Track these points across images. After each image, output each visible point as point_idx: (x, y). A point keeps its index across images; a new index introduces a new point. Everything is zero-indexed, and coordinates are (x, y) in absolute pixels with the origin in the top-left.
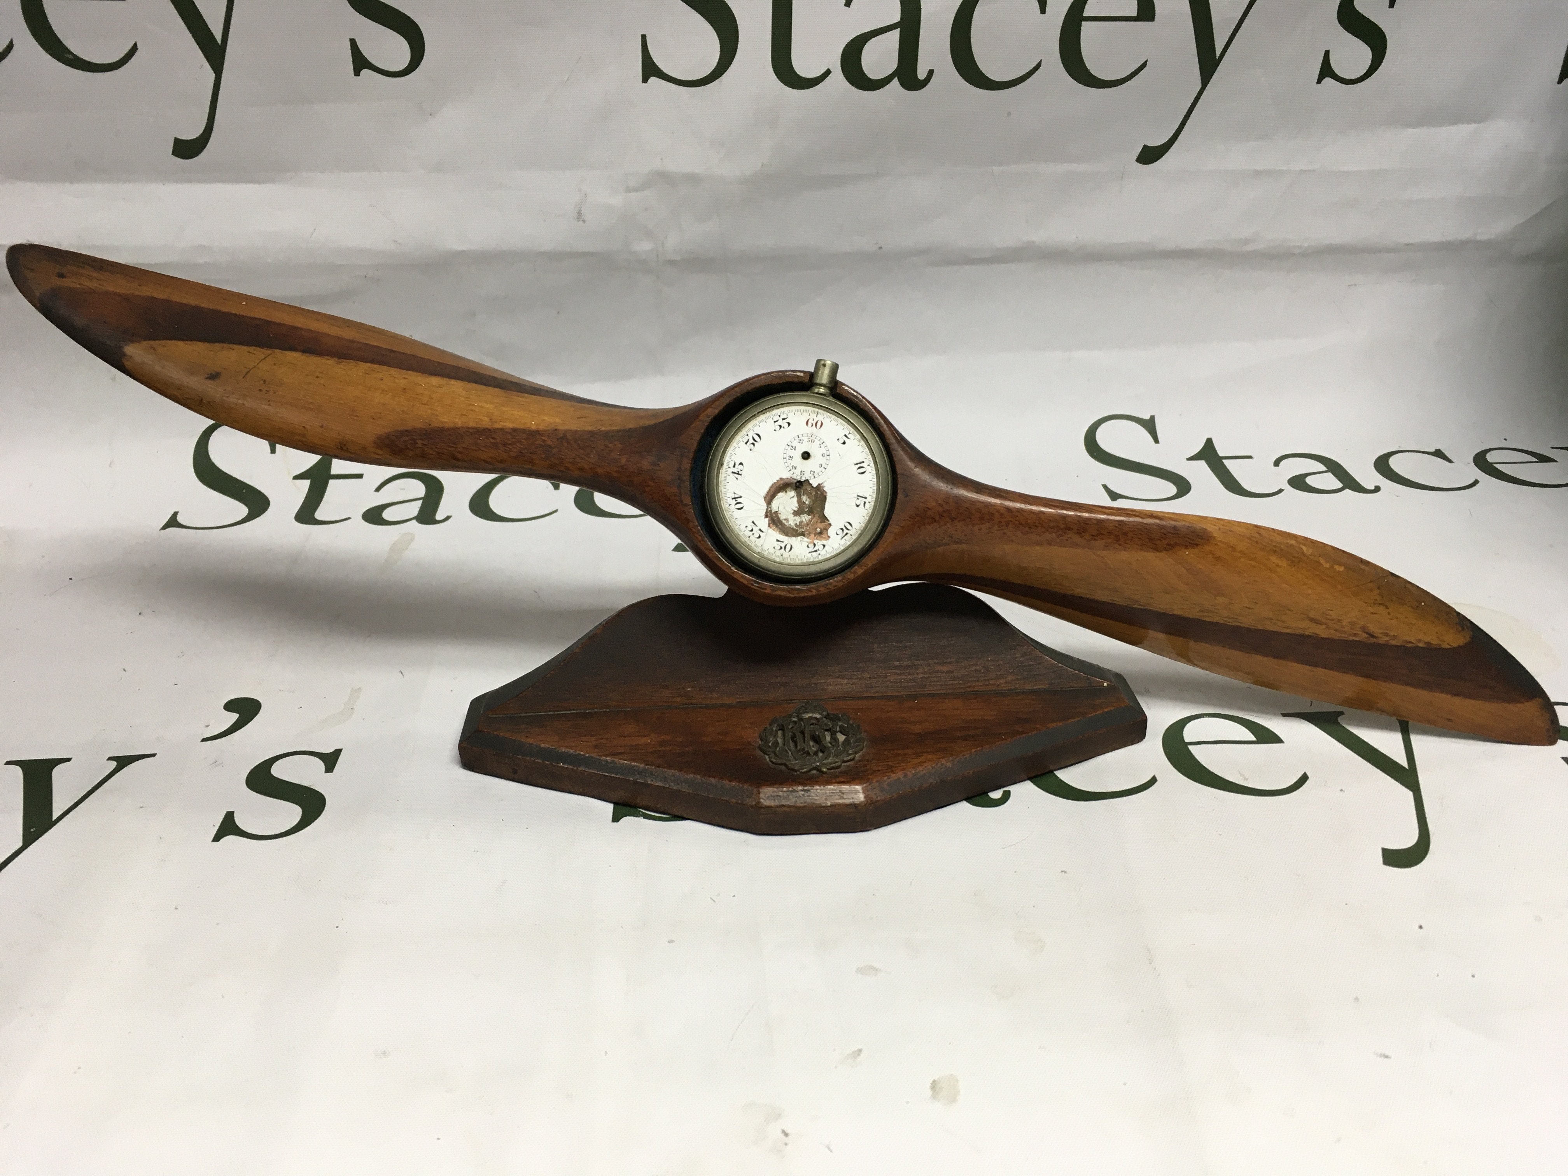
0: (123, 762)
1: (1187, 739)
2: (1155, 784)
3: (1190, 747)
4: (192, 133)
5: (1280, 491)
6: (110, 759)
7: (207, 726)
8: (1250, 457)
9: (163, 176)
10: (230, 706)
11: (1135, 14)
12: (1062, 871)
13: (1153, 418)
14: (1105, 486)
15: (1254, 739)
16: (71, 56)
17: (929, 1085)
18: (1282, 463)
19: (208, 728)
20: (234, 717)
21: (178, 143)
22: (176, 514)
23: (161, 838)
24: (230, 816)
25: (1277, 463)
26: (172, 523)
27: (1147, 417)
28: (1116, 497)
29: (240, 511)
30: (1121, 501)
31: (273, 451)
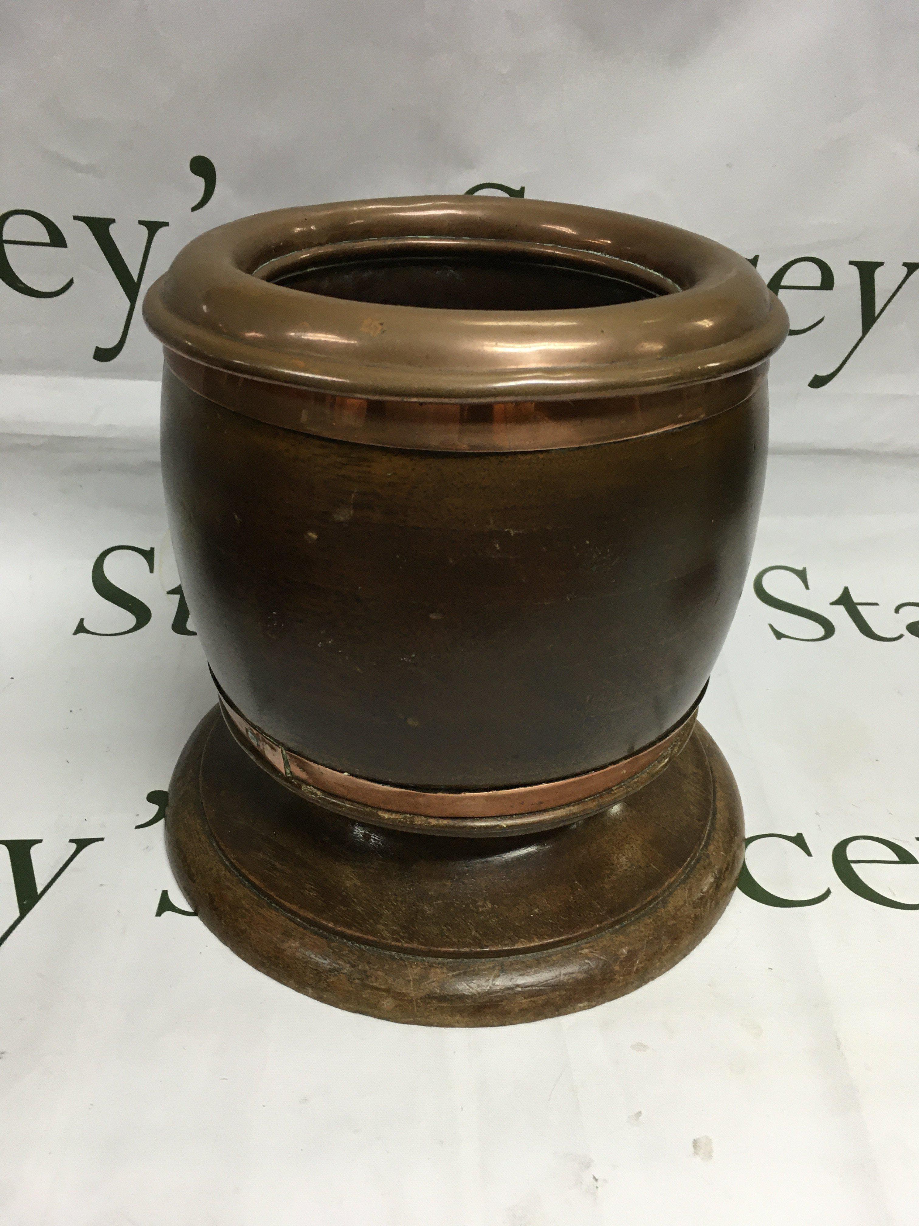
0: (81, 844)
1: (850, 857)
2: (830, 896)
3: (853, 865)
4: (110, 343)
5: (901, 636)
6: (71, 841)
7: (137, 815)
8: (876, 604)
9: (86, 373)
10: (151, 798)
11: (819, 285)
12: (769, 968)
13: (805, 569)
14: (771, 626)
15: (898, 860)
16: (23, 286)
17: (691, 1144)
18: (902, 610)
19: (138, 817)
20: (155, 808)
21: (98, 350)
22: (82, 620)
23: (119, 912)
24: (165, 894)
25: (897, 610)
26: (81, 628)
27: (800, 568)
28: (779, 635)
29: (130, 620)
30: (783, 639)
31: (152, 571)
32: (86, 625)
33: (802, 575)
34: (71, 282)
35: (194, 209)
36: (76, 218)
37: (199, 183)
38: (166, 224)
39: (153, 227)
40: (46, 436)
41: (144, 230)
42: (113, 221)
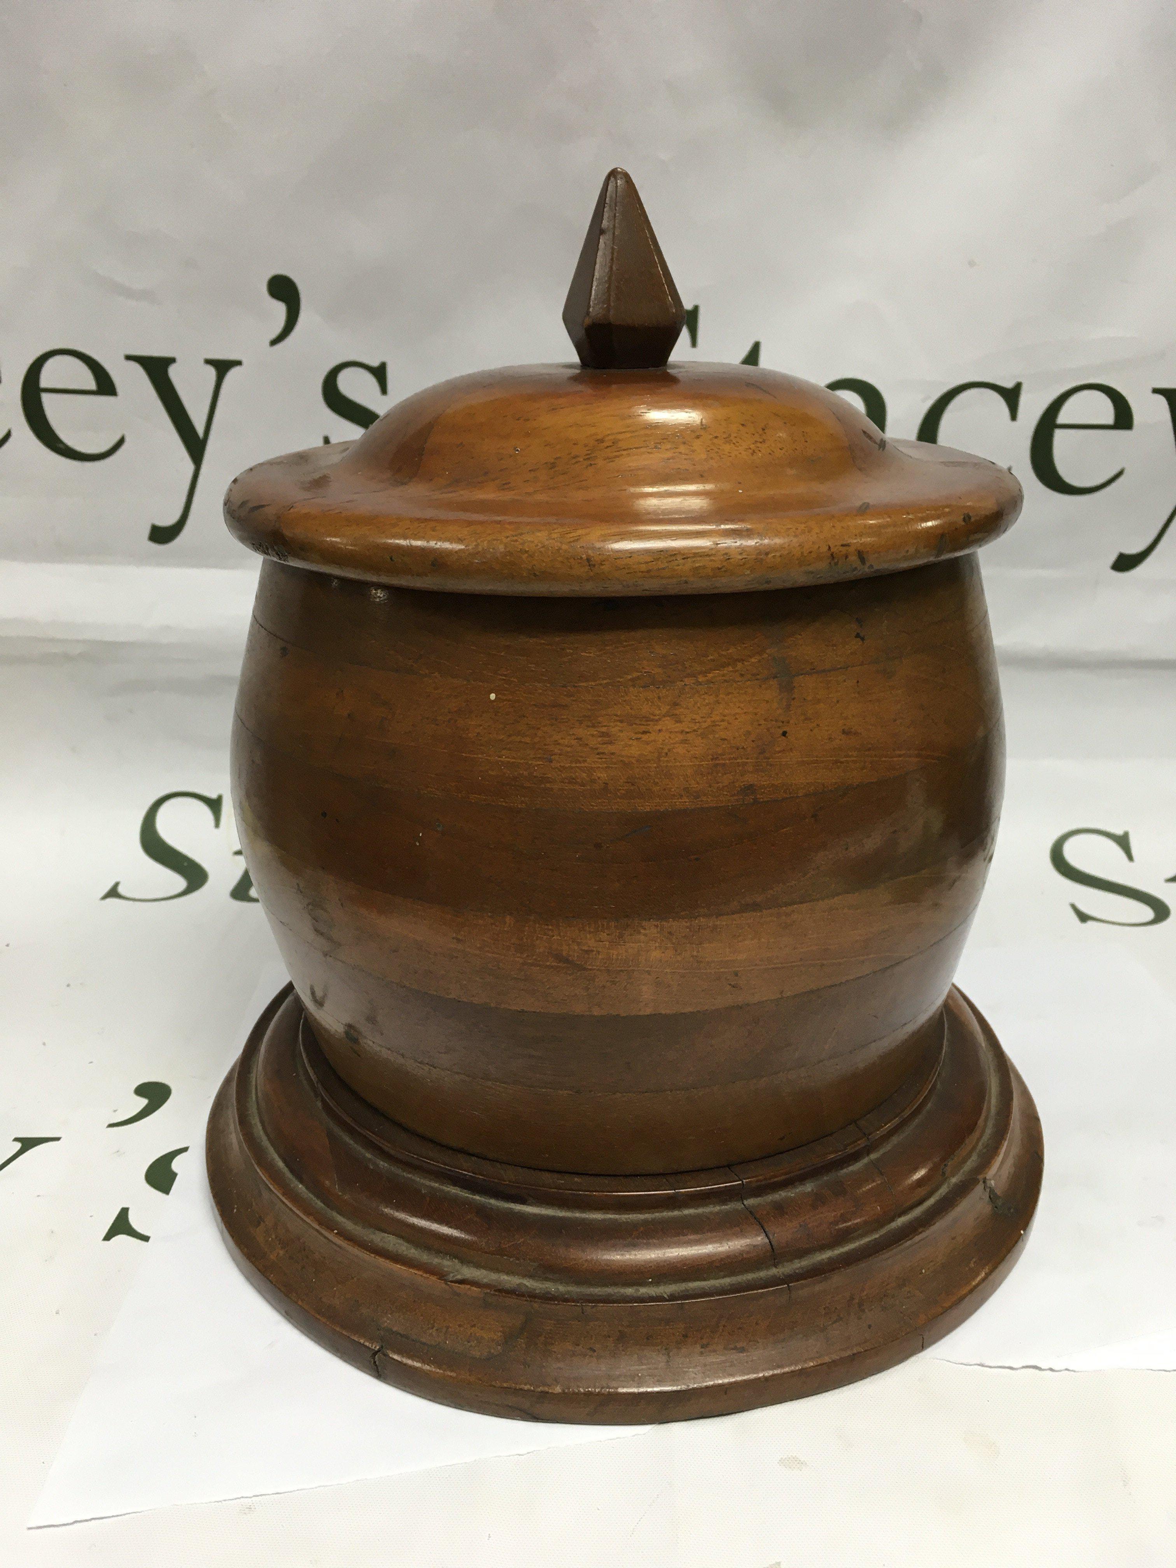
4: (169, 519)
6: (16, 1140)
7: (115, 1111)
9: (142, 560)
10: (142, 1090)
11: (1113, 421)
13: (1127, 834)
14: (1074, 907)
16: (62, 447)
19: (116, 1112)
20: (143, 1102)
21: (154, 528)
22: (116, 883)
23: (52, 1232)
24: (124, 1213)
26: (113, 893)
27: (1119, 832)
28: (1083, 917)
29: (179, 882)
30: (1090, 923)
31: (217, 825)
32: (121, 890)
33: (1123, 842)
34: (121, 442)
35: (274, 342)
36: (129, 358)
37: (280, 309)
38: (238, 363)
39: (222, 367)
40: (84, 642)
41: (212, 372)
42: (172, 360)
